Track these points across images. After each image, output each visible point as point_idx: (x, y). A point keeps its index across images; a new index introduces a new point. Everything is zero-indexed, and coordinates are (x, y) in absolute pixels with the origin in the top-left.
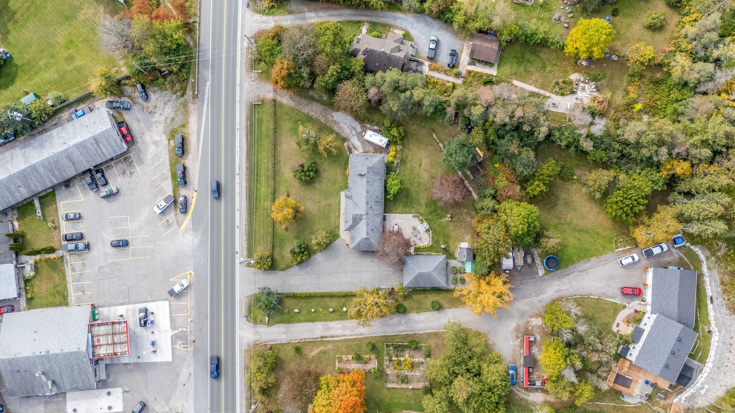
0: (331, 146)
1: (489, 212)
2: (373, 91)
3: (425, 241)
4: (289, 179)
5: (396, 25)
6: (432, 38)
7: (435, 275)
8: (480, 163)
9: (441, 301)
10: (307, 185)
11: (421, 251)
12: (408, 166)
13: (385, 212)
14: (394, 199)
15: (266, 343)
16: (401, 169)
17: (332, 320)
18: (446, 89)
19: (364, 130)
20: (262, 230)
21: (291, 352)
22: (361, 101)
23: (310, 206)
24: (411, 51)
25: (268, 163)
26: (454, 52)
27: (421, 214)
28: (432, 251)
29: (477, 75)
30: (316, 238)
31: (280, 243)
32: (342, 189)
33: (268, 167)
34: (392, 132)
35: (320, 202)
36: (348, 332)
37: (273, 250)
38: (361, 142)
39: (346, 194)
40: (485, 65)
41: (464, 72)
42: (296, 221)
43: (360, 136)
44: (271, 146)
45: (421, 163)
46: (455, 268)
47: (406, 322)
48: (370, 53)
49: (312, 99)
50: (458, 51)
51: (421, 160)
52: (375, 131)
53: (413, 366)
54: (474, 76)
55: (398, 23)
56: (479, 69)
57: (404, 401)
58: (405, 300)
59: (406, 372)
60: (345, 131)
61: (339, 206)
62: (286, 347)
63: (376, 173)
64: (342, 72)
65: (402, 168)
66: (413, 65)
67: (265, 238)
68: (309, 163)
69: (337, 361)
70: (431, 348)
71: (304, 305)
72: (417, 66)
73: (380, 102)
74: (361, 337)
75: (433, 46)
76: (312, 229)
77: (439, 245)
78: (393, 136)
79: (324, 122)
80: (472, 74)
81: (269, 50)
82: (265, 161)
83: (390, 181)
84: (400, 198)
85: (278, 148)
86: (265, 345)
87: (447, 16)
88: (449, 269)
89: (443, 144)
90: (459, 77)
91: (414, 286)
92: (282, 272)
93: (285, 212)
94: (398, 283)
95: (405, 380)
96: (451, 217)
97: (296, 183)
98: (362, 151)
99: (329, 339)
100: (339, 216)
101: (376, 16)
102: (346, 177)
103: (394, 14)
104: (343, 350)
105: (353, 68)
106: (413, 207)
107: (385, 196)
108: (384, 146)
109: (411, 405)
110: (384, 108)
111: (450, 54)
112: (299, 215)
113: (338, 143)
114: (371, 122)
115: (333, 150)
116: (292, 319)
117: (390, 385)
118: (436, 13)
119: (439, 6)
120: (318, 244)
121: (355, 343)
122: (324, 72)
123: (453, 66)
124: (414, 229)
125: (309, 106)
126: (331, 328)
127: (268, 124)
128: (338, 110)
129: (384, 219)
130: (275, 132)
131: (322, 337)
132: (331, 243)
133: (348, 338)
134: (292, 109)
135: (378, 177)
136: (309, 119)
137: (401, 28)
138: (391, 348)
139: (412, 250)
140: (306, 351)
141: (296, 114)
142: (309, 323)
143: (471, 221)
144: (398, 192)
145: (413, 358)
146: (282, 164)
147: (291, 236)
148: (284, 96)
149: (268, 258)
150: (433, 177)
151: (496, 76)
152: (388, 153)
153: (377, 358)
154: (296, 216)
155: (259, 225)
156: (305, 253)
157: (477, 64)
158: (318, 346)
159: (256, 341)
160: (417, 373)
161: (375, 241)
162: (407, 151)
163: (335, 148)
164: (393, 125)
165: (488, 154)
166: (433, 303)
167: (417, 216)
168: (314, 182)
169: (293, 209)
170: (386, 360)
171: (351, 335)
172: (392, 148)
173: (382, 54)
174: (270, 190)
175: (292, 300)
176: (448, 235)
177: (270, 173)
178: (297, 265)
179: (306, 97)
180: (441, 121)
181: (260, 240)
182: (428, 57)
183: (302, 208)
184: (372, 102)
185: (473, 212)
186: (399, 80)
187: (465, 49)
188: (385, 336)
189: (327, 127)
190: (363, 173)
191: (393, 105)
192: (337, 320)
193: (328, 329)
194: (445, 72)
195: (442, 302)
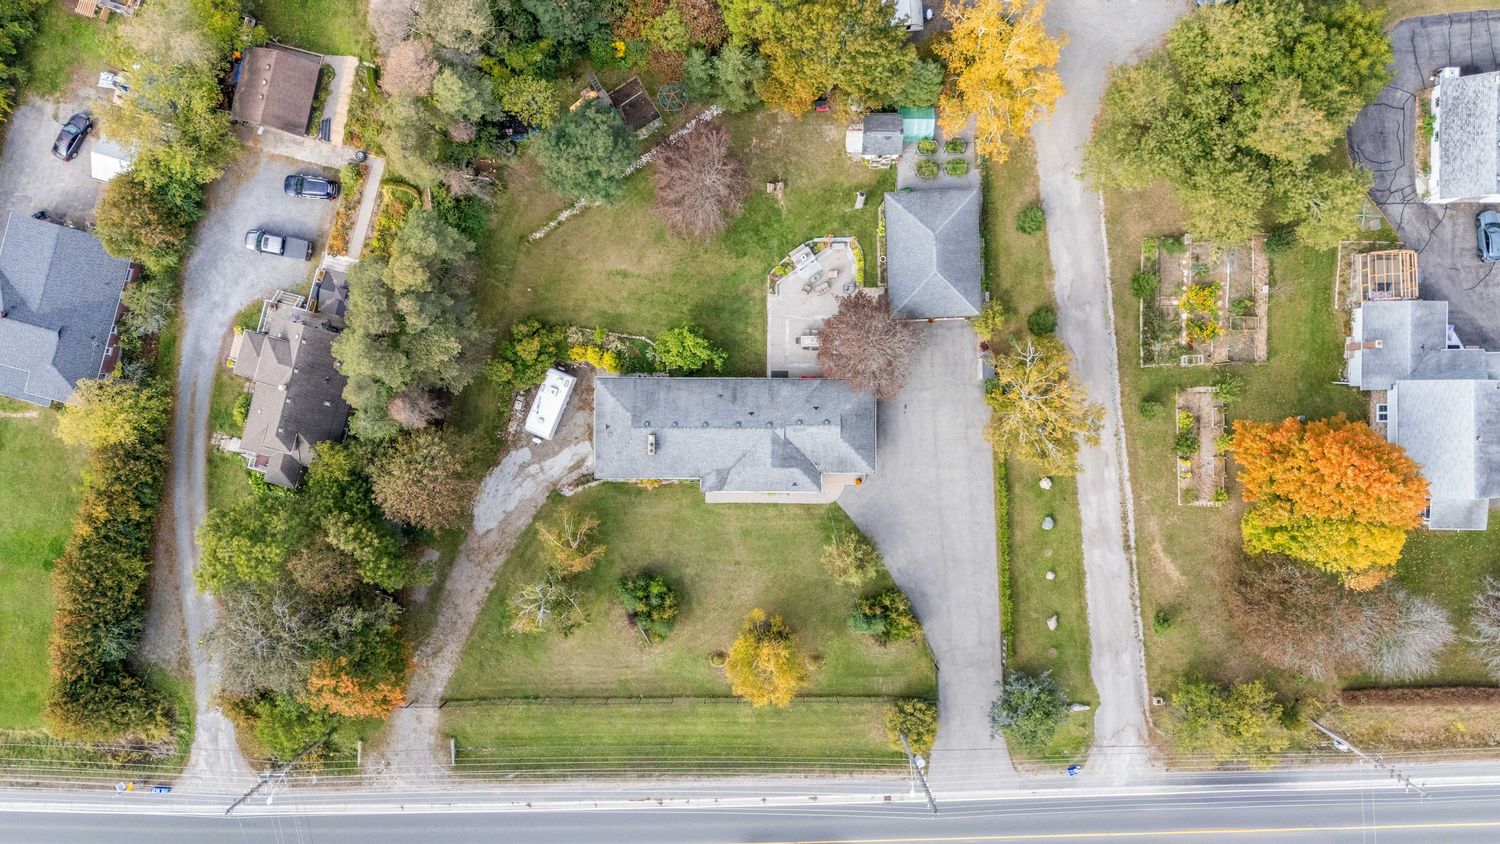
0: (574, 535)
1: (759, 63)
2: (403, 415)
3: (843, 258)
4: (671, 655)
5: (217, 351)
6: (251, 246)
7: (944, 222)
8: (616, 101)
9: (1018, 205)
10: (689, 603)
11: (874, 267)
12: (627, 309)
13: (762, 374)
14: (725, 350)
15: (1147, 708)
16: (636, 330)
17: (1078, 521)
18: (401, 202)
19: (523, 438)
20: (820, 730)
21: (1172, 637)
22: (435, 450)
23: (749, 591)
24: (291, 308)
25: (625, 716)
26: (293, 182)
27: (767, 271)
28: (873, 236)
29: (359, 113)
30: (845, 572)
31: (857, 675)
32: (698, 501)
33: (638, 716)
34: (529, 358)
35: (737, 563)
36: (1111, 474)
37: (878, 695)
38: (561, 449)
39: (711, 489)
40: (329, 93)
41: (351, 153)
42: (794, 631)
43: (544, 450)
44: (578, 709)
45: (618, 273)
46: (920, 168)
47: (1080, 306)
48: (292, 427)
49: (437, 592)
50: (292, 171)
51: (610, 273)
52: (527, 407)
53: (1205, 284)
54: (364, 124)
55: (210, 347)
56: (339, 108)
57: (1305, 309)
58: (1015, 311)
59: (1222, 305)
60: (528, 495)
61: (747, 505)
62: (1156, 651)
63: (651, 402)
64: (350, 509)
65: (633, 326)
66: (330, 299)
67: (845, 718)
68: (626, 597)
69: (1196, 504)
70: (1153, 233)
71: (1034, 601)
72: (332, 288)
73: (439, 395)
74: (1123, 436)
75: (274, 244)
76: (816, 583)
77: (855, 215)
78: (540, 354)
79: (503, 557)
80: (356, 129)
81: (288, 725)
82: (620, 724)
83: (673, 360)
84: (722, 331)
85: (581, 687)
86: (1152, 711)
87: (178, 201)
88: (925, 185)
89: (561, 211)
90: (367, 168)
91: (978, 283)
92: (943, 666)
93: (771, 667)
94: (967, 333)
95: (1245, 307)
96: (775, 181)
97: (683, 633)
98: (587, 443)
99: (1131, 527)
100: (775, 505)
101: (192, 410)
102: (663, 489)
103: (183, 363)
104: (1161, 485)
105: (337, 474)
106: (746, 292)
107: (716, 373)
108: (570, 380)
109: (1317, 288)
110: (457, 379)
111: (299, 192)
112: (777, 620)
113: (564, 514)
114: (501, 419)
115: (584, 528)
116: (1077, 636)
117: (1261, 351)
118: (175, 235)
119: (148, 223)
120: (861, 565)
121: (1142, 453)
122: (346, 562)
123: (331, 183)
124: (809, 287)
125: (459, 601)
126: (1100, 521)
127: (514, 720)
128: (466, 517)
129: (782, 375)
130: (536, 698)
131: (1127, 548)
132: (854, 529)
133: (1127, 474)
134: (468, 650)
135: (662, 395)
136: (498, 600)
137: (225, 339)
138: (1156, 347)
139: (874, 293)
140: (1166, 594)
141: (483, 636)
142: (1088, 586)
143: (784, 124)
144: (705, 337)
145: (1180, 284)
146: (629, 674)
147: (836, 644)
148: (432, 675)
149: (902, 711)
150: (659, 238)
151: (361, 60)
152: (593, 369)
153: (1183, 388)
154: (780, 633)
155: (804, 736)
156: (887, 602)
157: (326, 115)
158: (1153, 559)
159: (1140, 737)
160: (1226, 272)
161: (850, 401)
162: (585, 314)
163: (577, 523)
164: (509, 354)
165: (589, 76)
166: (1023, 230)
167: (773, 282)
168: (680, 582)
169: (759, 640)
170: (1190, 362)
171: (1120, 463)
172: (577, 356)
173: (294, 389)
174: (703, 708)
175: (1023, 636)
176: (825, 191)
177: (654, 708)
178: (919, 624)
179: (432, 610)
180: (494, 216)
181: (851, 734)
182: (309, 257)
183: (759, 615)
184: (438, 415)
185: (758, 117)
186: (368, 335)
187: (282, 150)
188: (1120, 367)
189: (518, 547)
190: (651, 439)
191: (442, 353)
192: (1075, 505)
193: (1104, 530)
194: (352, 206)
195: (1019, 202)
